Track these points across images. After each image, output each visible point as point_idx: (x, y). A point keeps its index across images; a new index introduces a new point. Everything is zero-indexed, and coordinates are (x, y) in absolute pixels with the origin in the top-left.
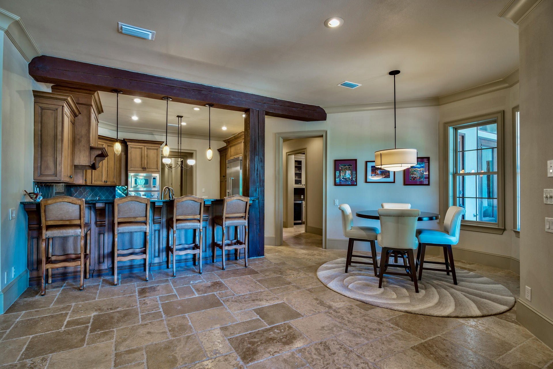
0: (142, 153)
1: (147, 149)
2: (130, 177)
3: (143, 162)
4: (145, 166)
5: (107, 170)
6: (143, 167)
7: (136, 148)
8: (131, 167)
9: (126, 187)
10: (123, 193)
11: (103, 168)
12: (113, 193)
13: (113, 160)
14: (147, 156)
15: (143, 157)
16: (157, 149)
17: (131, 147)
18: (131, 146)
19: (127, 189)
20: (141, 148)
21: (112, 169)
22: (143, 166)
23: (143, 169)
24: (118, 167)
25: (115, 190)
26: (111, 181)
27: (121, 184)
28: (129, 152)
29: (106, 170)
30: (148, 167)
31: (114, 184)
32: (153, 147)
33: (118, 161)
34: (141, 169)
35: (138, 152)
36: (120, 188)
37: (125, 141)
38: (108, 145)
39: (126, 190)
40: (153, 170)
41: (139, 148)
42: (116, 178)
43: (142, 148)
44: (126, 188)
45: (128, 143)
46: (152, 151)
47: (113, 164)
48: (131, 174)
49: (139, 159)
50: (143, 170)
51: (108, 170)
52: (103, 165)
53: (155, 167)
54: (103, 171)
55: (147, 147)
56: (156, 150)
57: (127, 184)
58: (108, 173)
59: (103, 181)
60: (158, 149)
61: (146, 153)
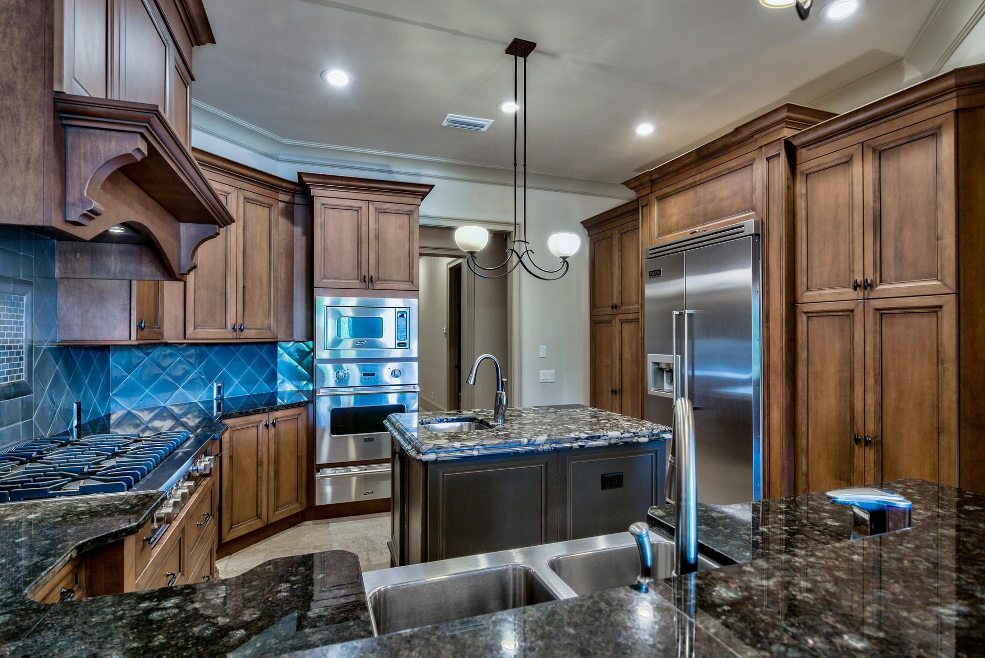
0: (359, 226)
1: (379, 211)
2: (324, 309)
3: (364, 258)
4: (372, 273)
5: (244, 287)
6: (363, 274)
7: (340, 208)
8: (325, 277)
9: (310, 343)
10: (300, 363)
11: (228, 277)
12: (269, 365)
13: (266, 253)
14: (377, 237)
15: (364, 240)
16: (409, 214)
17: (323, 204)
18: (324, 201)
19: (313, 350)
20: (358, 210)
21: (261, 284)
22: (364, 272)
23: (365, 281)
24: (283, 276)
25: (274, 355)
26: (258, 327)
27: (292, 335)
28: (318, 221)
29: (241, 286)
30: (382, 276)
31: (269, 335)
32: (397, 207)
33: (283, 256)
34: (356, 283)
35: (347, 221)
36: (291, 347)
37: (305, 182)
38: (245, 198)
39: (308, 353)
40: (396, 286)
41: (352, 209)
42: (276, 315)
43: (361, 208)
44: (308, 347)
45: (315, 191)
46: (392, 218)
47: (266, 265)
48: (324, 301)
49: (349, 247)
50: (363, 285)
51: (249, 286)
52: (228, 269)
53: (404, 275)
54: (229, 291)
55: (378, 205)
56: (406, 217)
57: (311, 335)
58: (247, 298)
59: (229, 326)
60: (412, 212)
61: (372, 226)
